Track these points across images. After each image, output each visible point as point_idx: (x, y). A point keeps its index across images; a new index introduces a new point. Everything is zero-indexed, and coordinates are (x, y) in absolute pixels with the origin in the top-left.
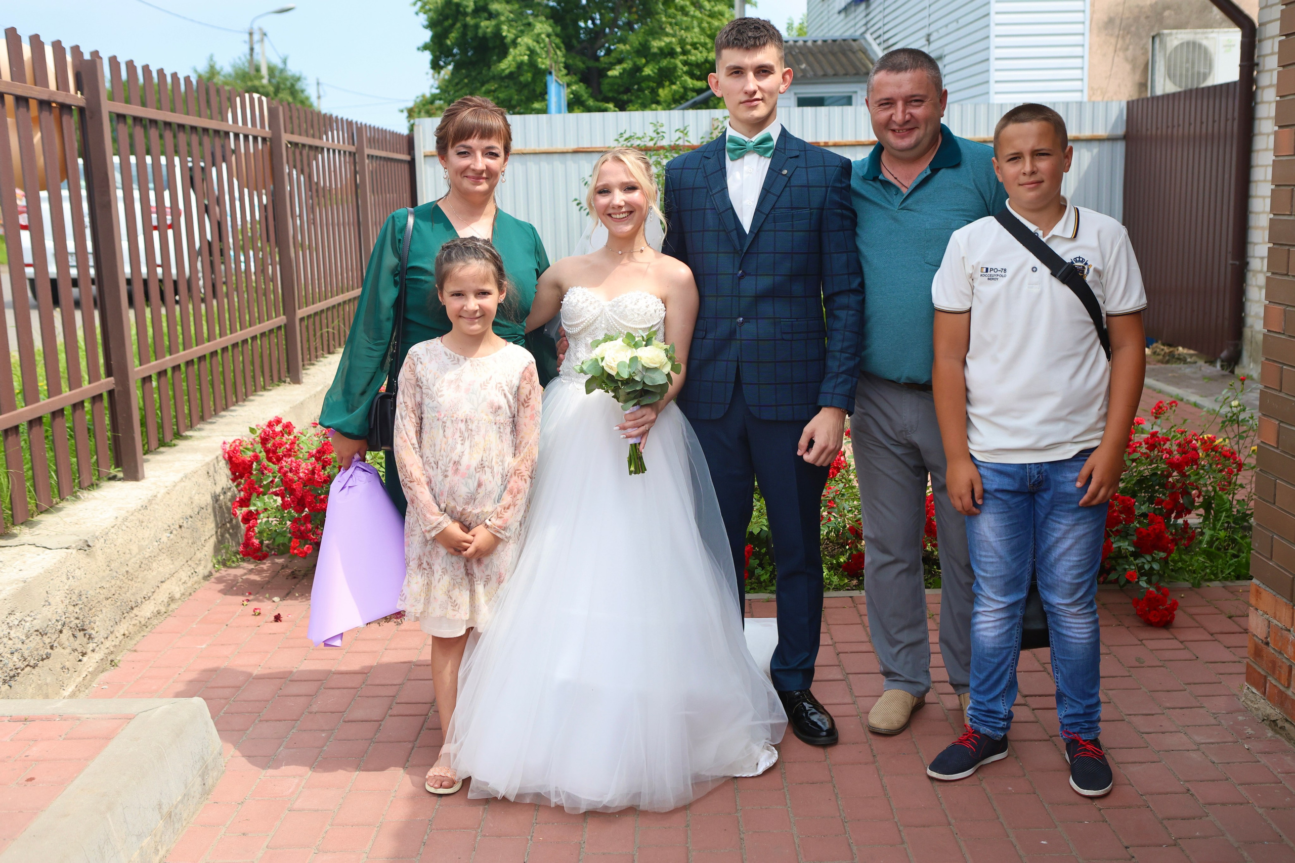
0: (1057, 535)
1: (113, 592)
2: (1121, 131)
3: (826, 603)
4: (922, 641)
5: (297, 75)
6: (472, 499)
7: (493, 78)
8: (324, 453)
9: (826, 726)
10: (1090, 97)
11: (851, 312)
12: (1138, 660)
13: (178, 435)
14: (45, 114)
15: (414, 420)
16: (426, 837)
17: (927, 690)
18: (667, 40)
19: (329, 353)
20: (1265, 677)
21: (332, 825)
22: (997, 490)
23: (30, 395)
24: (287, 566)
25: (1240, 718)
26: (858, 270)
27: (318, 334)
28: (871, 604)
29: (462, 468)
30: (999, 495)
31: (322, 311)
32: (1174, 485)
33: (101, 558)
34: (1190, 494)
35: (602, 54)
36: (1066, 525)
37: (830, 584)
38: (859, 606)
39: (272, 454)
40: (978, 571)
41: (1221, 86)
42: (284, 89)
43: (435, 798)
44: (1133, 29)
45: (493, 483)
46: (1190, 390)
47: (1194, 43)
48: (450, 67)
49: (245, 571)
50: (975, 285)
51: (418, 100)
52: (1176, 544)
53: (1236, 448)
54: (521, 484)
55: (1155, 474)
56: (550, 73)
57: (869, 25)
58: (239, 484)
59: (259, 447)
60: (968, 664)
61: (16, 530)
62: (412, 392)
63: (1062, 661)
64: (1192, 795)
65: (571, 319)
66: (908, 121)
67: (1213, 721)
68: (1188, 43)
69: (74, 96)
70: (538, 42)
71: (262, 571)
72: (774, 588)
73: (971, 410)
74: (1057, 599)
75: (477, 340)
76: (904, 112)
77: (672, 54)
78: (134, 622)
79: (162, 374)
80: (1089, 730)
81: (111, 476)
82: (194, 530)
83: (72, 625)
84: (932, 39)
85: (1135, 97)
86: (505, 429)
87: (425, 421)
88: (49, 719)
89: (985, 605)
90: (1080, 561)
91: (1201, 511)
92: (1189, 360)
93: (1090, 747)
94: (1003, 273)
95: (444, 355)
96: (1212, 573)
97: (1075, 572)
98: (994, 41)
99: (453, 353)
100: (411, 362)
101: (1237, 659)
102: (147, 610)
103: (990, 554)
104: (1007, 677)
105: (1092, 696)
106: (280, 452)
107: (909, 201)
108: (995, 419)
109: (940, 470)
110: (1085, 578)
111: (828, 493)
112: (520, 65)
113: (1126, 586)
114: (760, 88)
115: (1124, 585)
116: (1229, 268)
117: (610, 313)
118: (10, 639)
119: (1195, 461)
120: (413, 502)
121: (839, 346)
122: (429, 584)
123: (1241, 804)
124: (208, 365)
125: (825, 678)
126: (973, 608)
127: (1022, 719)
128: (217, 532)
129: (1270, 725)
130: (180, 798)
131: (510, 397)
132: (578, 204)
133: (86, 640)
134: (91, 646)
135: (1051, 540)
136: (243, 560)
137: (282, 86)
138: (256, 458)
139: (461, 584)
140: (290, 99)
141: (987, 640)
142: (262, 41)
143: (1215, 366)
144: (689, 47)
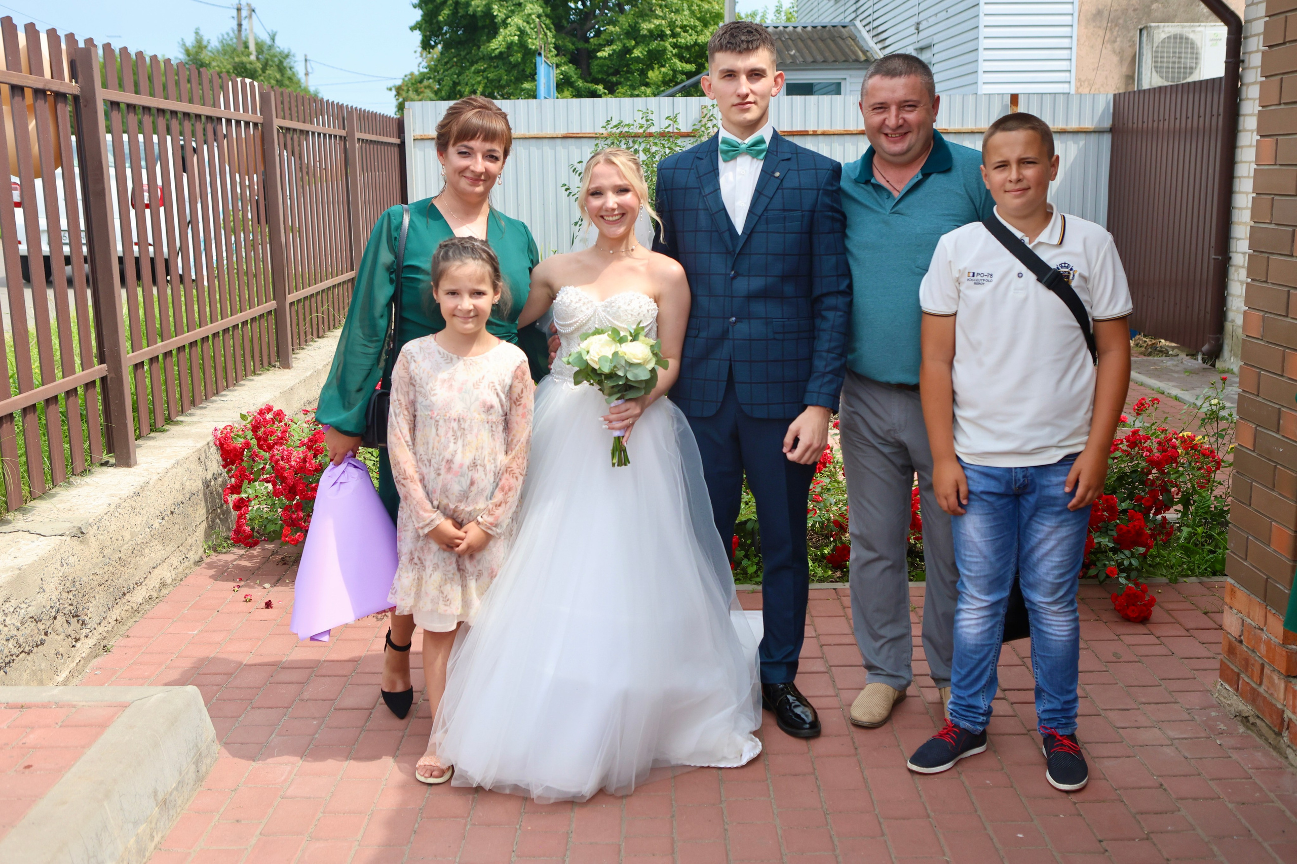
0: (1040, 536)
1: (106, 578)
2: (1107, 124)
3: (811, 595)
4: (904, 636)
5: (286, 51)
6: (465, 496)
7: (483, 58)
8: (316, 442)
9: (809, 718)
10: (1077, 88)
11: (839, 313)
12: (1115, 655)
13: (169, 420)
14: (40, 103)
15: (408, 418)
16: (416, 826)
17: (909, 684)
18: (657, 22)
19: (319, 337)
20: (1238, 675)
21: (324, 813)
22: (982, 492)
23: (25, 384)
24: (277, 552)
25: (1213, 714)
26: (847, 274)
27: (308, 319)
28: (855, 599)
29: (455, 466)
30: (985, 497)
31: (312, 295)
32: (1153, 481)
33: (94, 544)
34: (1169, 491)
35: (592, 35)
36: (1050, 527)
37: (813, 576)
38: (843, 598)
39: (263, 442)
40: (962, 570)
41: (1207, 81)
42: (271, 66)
43: (426, 787)
44: (1121, 21)
45: (485, 480)
46: (1171, 384)
47: (1181, 37)
48: (440, 47)
49: (236, 557)
50: (962, 288)
51: (406, 79)
52: (1155, 539)
53: (1215, 447)
54: (513, 481)
55: (1136, 471)
56: (540, 54)
57: (859, 12)
58: (230, 470)
59: (250, 434)
60: (950, 659)
61: (10, 516)
62: (405, 389)
63: (1042, 657)
64: (1165, 790)
65: (564, 319)
66: (901, 126)
67: (1187, 717)
68: (1175, 36)
69: (68, 85)
70: (528, 23)
71: (253, 556)
72: (760, 579)
73: (958, 412)
74: (1038, 598)
75: (470, 339)
76: (897, 116)
77: (662, 36)
78: (126, 607)
79: (153, 360)
80: (1066, 725)
81: (103, 461)
82: (185, 516)
83: (66, 611)
84: (921, 27)
85: (1121, 91)
86: (497, 427)
87: (418, 418)
88: (45, 706)
89: (969, 603)
90: (1062, 561)
91: (1180, 507)
92: (1171, 352)
93: (1066, 742)
94: (989, 278)
95: (437, 354)
96: (1189, 569)
97: (1056, 572)
98: (983, 32)
99: (446, 352)
100: (404, 360)
101: (1211, 655)
102: (139, 596)
103: (975, 554)
104: (988, 673)
105: (1069, 692)
106: (271, 440)
107: (900, 206)
108: (982, 422)
109: (926, 468)
110: (1067, 577)
111: (815, 488)
112: (510, 46)
113: (1105, 582)
114: (752, 91)
115: (1104, 580)
116: (1212, 262)
117: (603, 314)
118: (5, 626)
119: (1174, 458)
120: (406, 498)
121: (826, 346)
122: (420, 579)
123: (1212, 799)
124: (199, 350)
125: (809, 670)
126: (956, 605)
127: (1001, 713)
128: (207, 518)
129: (1242, 721)
130: (174, 785)
131: (503, 396)
132: (566, 190)
133: (79, 626)
134: (85, 631)
135: (1034, 541)
136: (233, 545)
137: (270, 63)
138: (247, 445)
139: (452, 580)
140: (278, 76)
141: (969, 637)
142: (250, 16)
143: (1196, 359)
144: (678, 30)
